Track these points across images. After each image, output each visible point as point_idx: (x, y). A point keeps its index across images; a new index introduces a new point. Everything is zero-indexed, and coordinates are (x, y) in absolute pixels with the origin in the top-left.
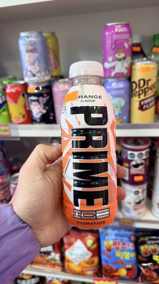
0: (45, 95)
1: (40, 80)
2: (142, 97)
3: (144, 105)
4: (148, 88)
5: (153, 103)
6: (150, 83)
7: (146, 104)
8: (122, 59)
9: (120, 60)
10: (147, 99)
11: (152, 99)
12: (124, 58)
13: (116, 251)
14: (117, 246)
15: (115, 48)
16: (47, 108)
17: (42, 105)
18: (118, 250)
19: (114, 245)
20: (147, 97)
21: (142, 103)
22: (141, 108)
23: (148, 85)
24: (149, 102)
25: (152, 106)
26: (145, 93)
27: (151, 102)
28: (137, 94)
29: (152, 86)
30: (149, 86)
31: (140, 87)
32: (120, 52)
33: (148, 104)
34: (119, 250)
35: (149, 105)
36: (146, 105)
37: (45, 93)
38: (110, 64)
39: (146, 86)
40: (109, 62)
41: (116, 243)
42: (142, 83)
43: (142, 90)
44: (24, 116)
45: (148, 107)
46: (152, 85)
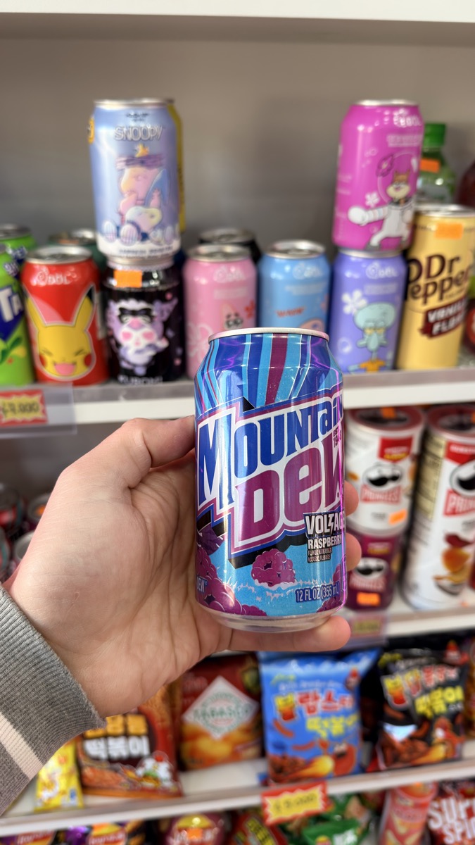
0: (169, 296)
1: (161, 250)
2: (434, 301)
3: (436, 321)
4: (450, 279)
5: (459, 318)
6: (458, 268)
7: (441, 321)
8: (402, 201)
9: (398, 203)
10: (446, 307)
11: (460, 307)
12: (407, 199)
13: (308, 715)
14: (311, 703)
15: (389, 170)
16: (170, 333)
17: (160, 326)
18: (312, 714)
19: (302, 701)
20: (445, 301)
21: (432, 318)
22: (428, 329)
23: (451, 270)
24: (449, 315)
25: (456, 326)
26: (443, 291)
27: (455, 315)
28: (422, 292)
29: (460, 276)
30: (455, 273)
31: (429, 276)
32: (400, 182)
33: (447, 319)
34: (316, 713)
35: (447, 324)
36: (441, 324)
37: (168, 291)
38: (371, 212)
39: (445, 274)
40: (367, 208)
41: (307, 697)
42: (436, 264)
43: (435, 284)
44: (87, 361)
45: (444, 328)
46: (462, 273)
